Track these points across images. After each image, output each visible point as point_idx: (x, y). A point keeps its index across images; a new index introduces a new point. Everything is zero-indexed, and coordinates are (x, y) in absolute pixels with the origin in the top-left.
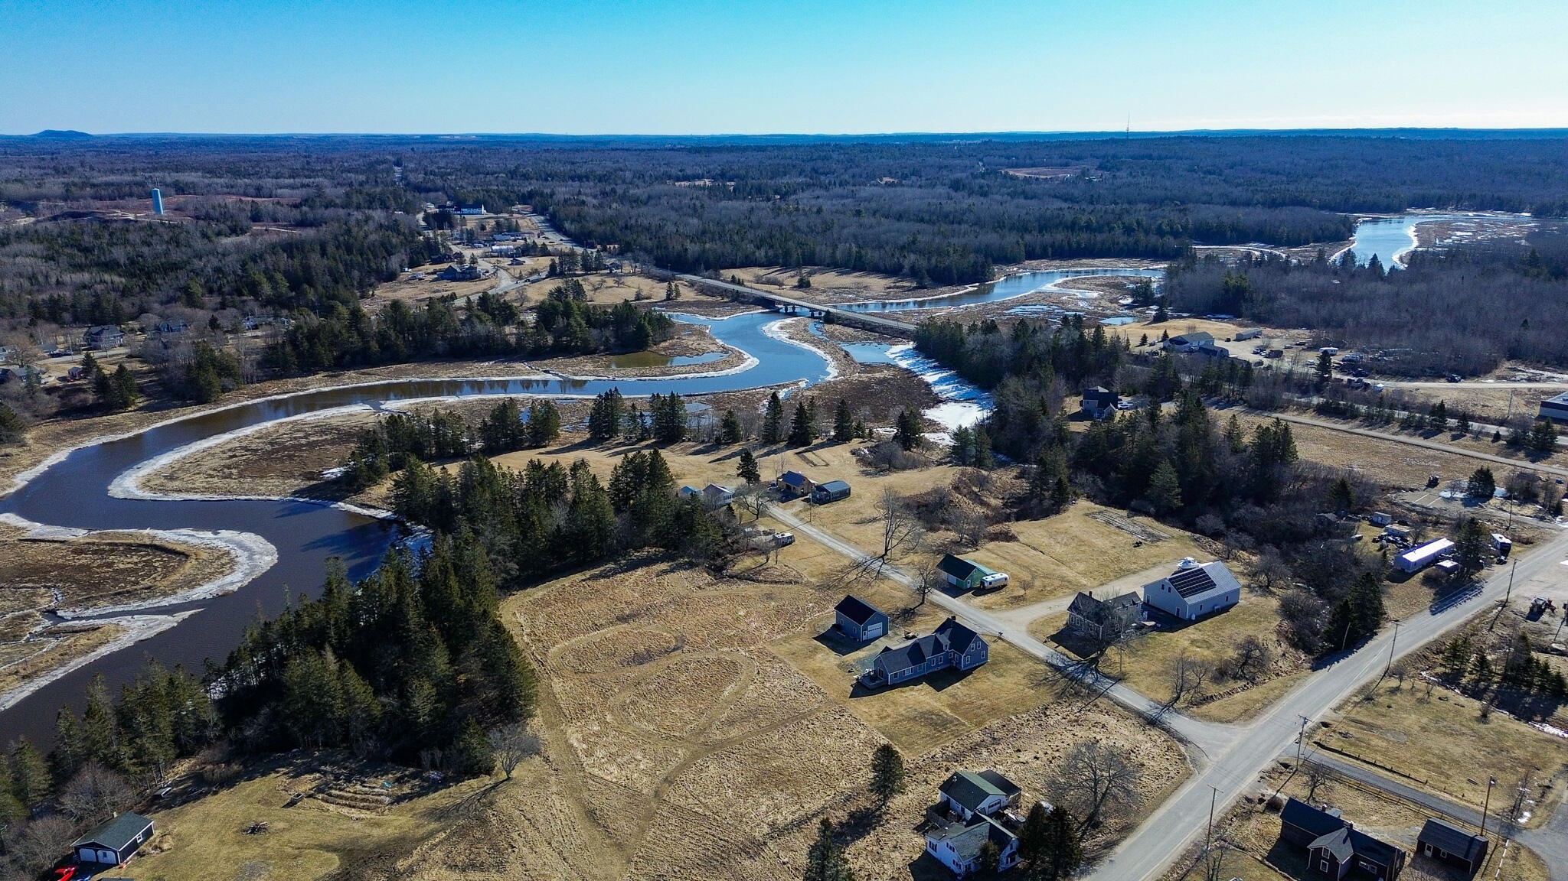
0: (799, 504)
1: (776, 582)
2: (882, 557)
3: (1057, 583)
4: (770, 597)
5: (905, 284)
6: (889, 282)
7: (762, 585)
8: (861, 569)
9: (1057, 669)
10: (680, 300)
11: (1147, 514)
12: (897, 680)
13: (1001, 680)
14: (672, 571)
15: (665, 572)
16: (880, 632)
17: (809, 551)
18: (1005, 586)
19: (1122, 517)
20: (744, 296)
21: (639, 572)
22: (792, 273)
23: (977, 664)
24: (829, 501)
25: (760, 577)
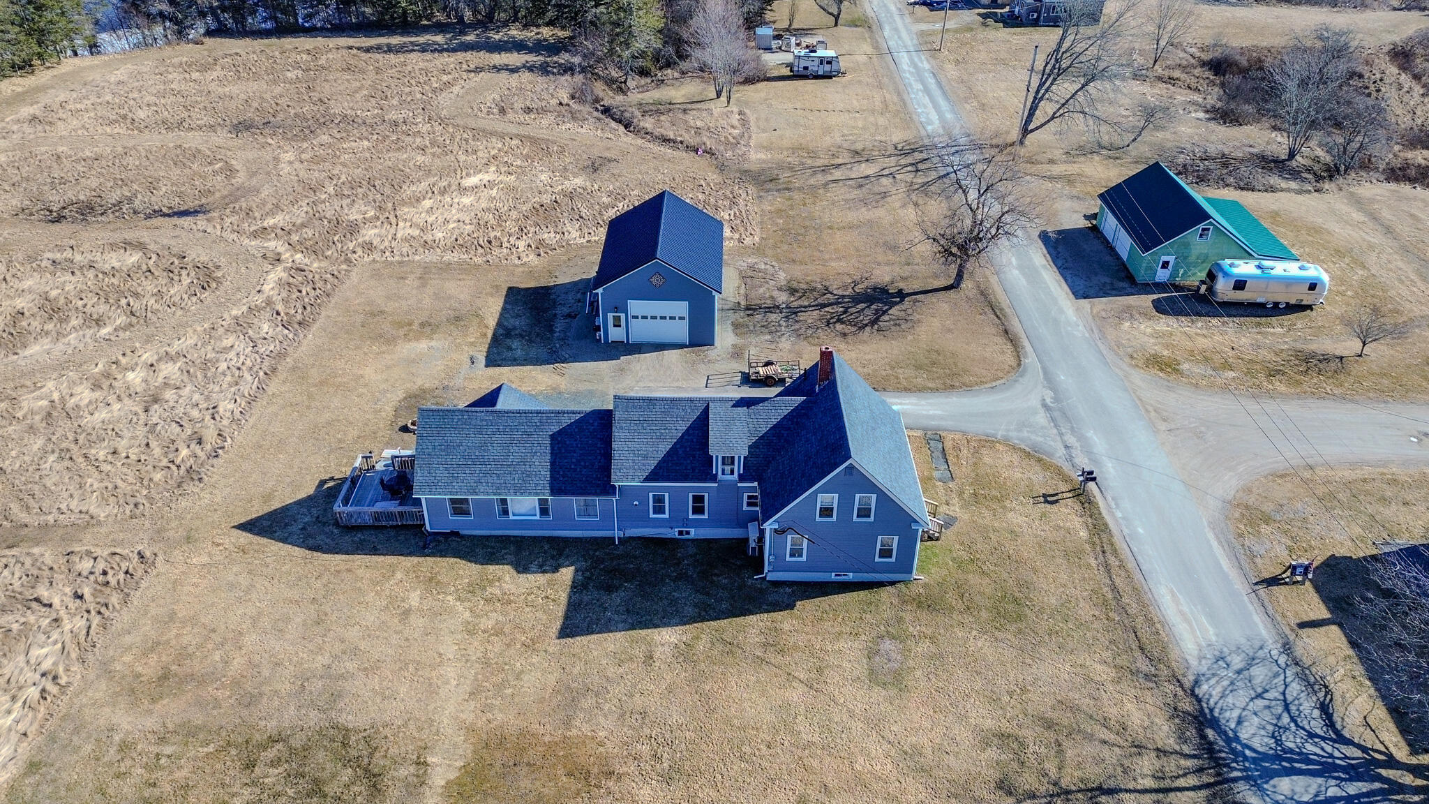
0: (960, 20)
4: (601, 165)
7: (626, 138)
16: (680, 331)
17: (845, 100)
18: (1298, 308)
23: (850, 576)
24: (1035, 23)
25: (648, 123)
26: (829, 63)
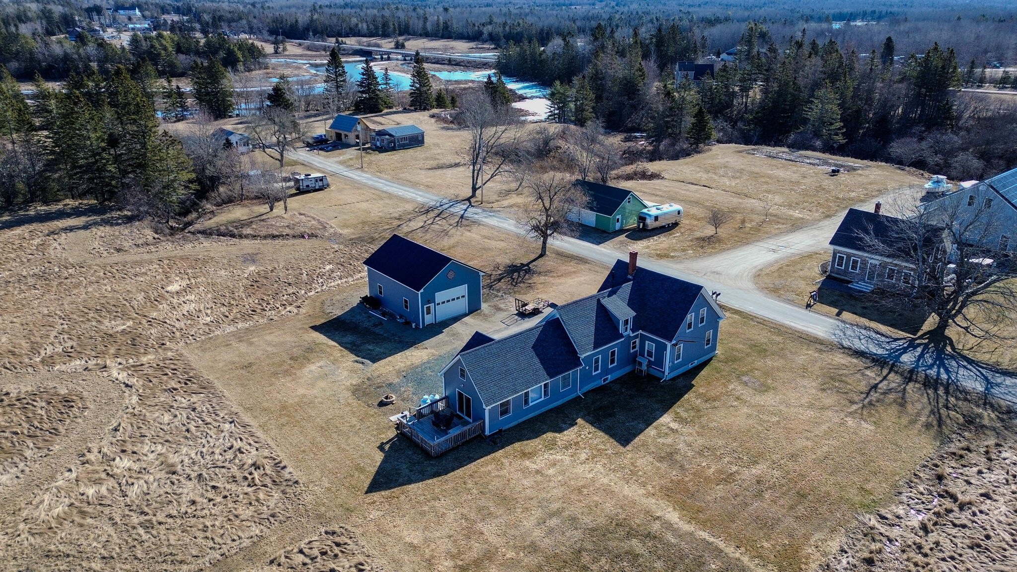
0: (350, 153)
1: (274, 237)
2: (468, 199)
3: (757, 219)
4: (252, 258)
5: (484, 46)
6: (472, 44)
7: (246, 242)
8: (432, 215)
9: (878, 361)
10: (287, 53)
11: (814, 149)
12: (509, 421)
13: (768, 400)
14: (85, 227)
15: (71, 229)
16: (463, 305)
17: (348, 196)
18: (675, 225)
19: (784, 152)
20: (344, 50)
21: (18, 231)
22: (390, 40)
23: (696, 363)
24: (393, 149)
25: (247, 231)
26: (321, 180)
